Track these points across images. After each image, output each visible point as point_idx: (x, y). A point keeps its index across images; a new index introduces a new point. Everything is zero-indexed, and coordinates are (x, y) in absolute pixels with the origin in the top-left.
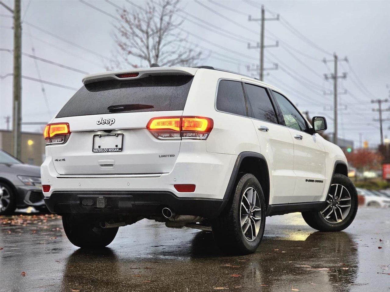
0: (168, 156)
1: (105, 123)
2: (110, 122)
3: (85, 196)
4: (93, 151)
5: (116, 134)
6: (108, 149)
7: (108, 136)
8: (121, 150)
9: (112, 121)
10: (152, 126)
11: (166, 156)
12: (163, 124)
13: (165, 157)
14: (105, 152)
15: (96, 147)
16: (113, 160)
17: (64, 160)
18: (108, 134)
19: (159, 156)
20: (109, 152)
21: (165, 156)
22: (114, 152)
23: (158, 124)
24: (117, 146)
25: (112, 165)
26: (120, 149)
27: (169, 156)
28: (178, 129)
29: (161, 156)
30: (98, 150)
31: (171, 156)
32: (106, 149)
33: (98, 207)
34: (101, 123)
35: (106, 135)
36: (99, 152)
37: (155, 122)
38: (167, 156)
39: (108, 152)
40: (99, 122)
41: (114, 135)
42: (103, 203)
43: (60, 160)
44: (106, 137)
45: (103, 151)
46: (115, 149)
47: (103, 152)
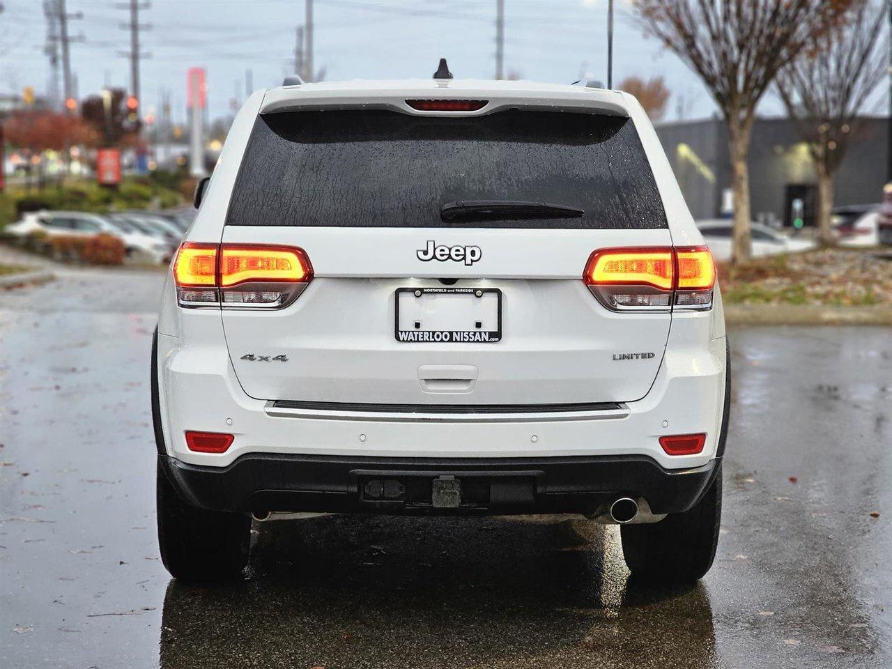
0: (637, 358)
1: (450, 257)
2: (465, 255)
3: (384, 472)
4: (397, 338)
5: (475, 290)
6: (451, 333)
7: (447, 293)
8: (497, 339)
9: (473, 253)
10: (599, 274)
11: (632, 358)
12: (627, 267)
13: (630, 360)
14: (442, 341)
15: (406, 325)
16: (471, 368)
17: (283, 358)
18: (447, 289)
19: (614, 356)
20: (456, 341)
21: (630, 357)
22: (474, 341)
23: (613, 267)
24: (478, 325)
25: (468, 381)
26: (492, 335)
27: (640, 356)
28: (666, 283)
29: (618, 357)
30: (416, 334)
31: (644, 356)
32: (442, 332)
33: (435, 505)
34: (434, 257)
35: (441, 291)
36: (418, 341)
37: (604, 260)
38: (635, 357)
39: (451, 340)
40: (426, 253)
41: (471, 293)
42: (455, 494)
43: (262, 359)
44: (438, 295)
45: (434, 337)
46: (475, 333)
47: (435, 341)
